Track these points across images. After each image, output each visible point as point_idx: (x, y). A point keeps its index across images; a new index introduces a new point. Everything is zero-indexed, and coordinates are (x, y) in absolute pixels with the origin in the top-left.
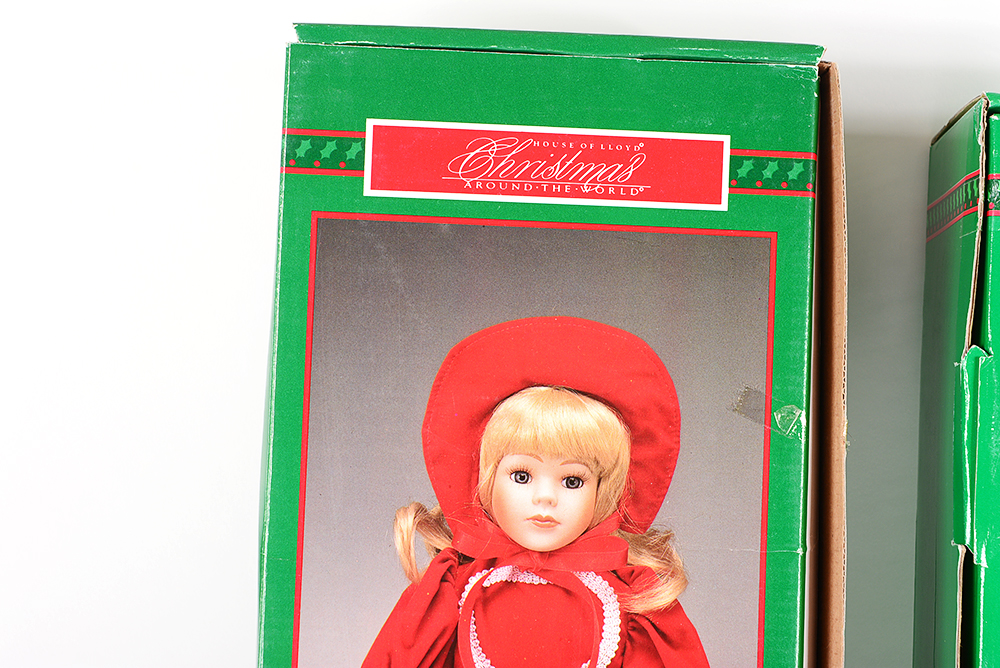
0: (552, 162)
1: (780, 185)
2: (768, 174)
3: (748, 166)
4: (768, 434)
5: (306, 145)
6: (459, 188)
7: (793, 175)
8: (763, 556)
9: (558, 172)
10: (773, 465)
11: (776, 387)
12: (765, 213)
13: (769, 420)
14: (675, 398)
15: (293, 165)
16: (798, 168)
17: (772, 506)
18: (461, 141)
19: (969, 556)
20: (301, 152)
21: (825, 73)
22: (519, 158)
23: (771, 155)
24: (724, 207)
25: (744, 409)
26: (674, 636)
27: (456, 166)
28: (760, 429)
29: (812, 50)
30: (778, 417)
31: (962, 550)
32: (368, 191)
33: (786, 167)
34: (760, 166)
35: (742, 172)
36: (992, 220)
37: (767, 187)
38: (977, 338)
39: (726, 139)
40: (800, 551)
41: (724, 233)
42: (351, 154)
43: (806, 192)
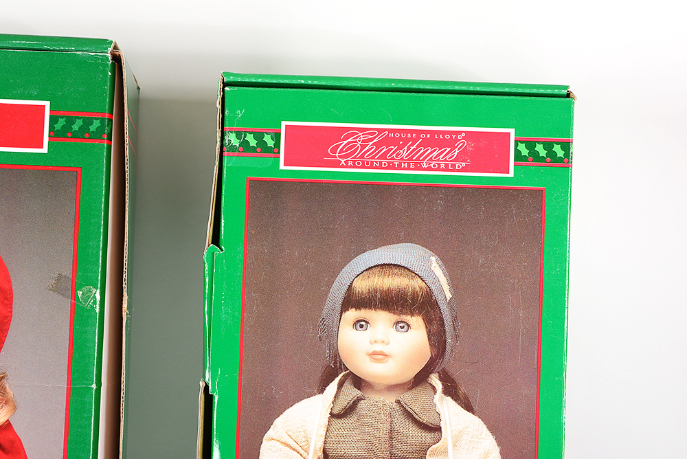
1: (84, 135)
2: (75, 127)
3: (62, 122)
4: (73, 306)
7: (93, 128)
8: (69, 389)
10: (76, 327)
11: (79, 274)
12: (73, 155)
13: (74, 296)
14: (9, 281)
16: (96, 124)
17: (76, 356)
19: (206, 387)
21: (117, 59)
23: (79, 114)
24: (45, 150)
25: (57, 289)
26: (6, 445)
28: (68, 302)
29: (102, 43)
30: (80, 293)
31: (202, 384)
33: (87, 123)
34: (70, 122)
35: (58, 126)
36: (225, 159)
37: (75, 137)
38: (216, 240)
39: (47, 104)
40: (94, 386)
41: (45, 168)
43: (101, 140)
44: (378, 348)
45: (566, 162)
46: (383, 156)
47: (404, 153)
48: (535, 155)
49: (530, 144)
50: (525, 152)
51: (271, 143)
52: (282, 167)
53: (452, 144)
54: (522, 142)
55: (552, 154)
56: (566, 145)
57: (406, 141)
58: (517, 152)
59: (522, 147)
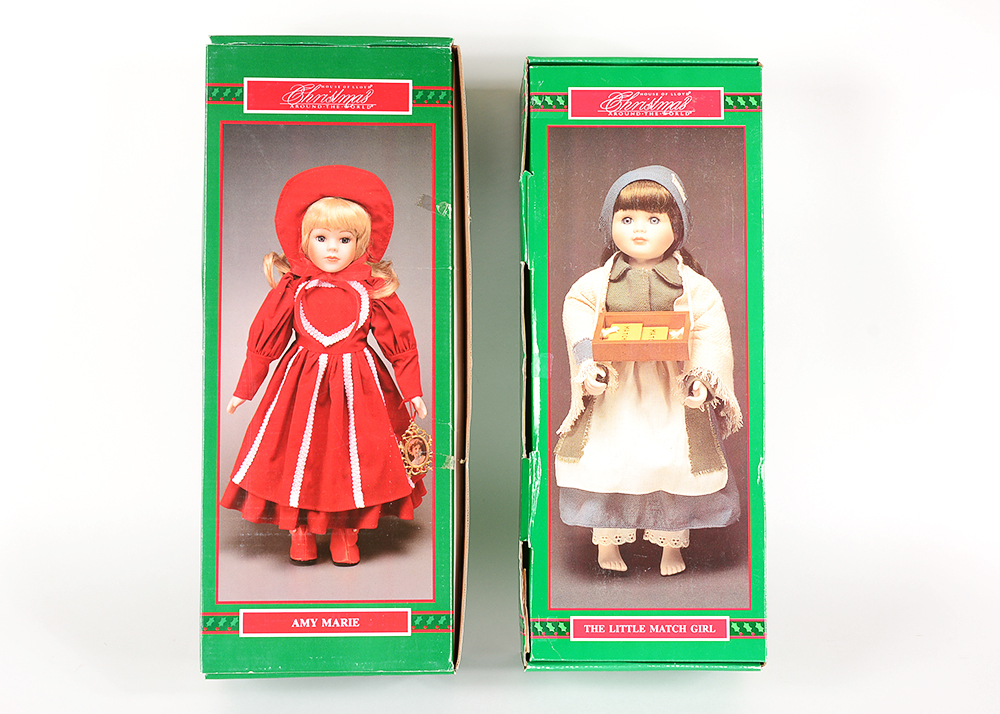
0: (330, 95)
1: (435, 102)
2: (430, 97)
3: (421, 93)
4: (434, 215)
5: (216, 90)
6: (288, 108)
7: (441, 97)
8: (434, 271)
9: (333, 100)
10: (437, 229)
11: (437, 194)
12: (429, 115)
13: (434, 208)
14: (391, 200)
15: (211, 100)
16: (444, 94)
17: (437, 248)
18: (288, 86)
19: (526, 266)
20: (214, 94)
21: (455, 51)
22: (315, 93)
23: (431, 88)
24: (410, 113)
25: (422, 204)
26: (393, 308)
27: (286, 98)
28: (431, 213)
29: (447, 40)
30: (438, 207)
31: (523, 263)
32: (246, 111)
33: (438, 94)
34: (426, 93)
35: (418, 97)
36: (532, 114)
37: (430, 103)
38: (527, 167)
39: (410, 82)
40: (450, 268)
41: (410, 124)
42: (237, 94)
43: (448, 105)
44: (639, 235)
45: (758, 108)
46: (637, 109)
47: (651, 106)
48: (737, 104)
49: (734, 97)
50: (731, 103)
51: (562, 102)
52: (570, 118)
53: (682, 99)
54: (729, 96)
55: (748, 103)
56: (758, 97)
57: (653, 97)
58: (726, 103)
59: (728, 99)
